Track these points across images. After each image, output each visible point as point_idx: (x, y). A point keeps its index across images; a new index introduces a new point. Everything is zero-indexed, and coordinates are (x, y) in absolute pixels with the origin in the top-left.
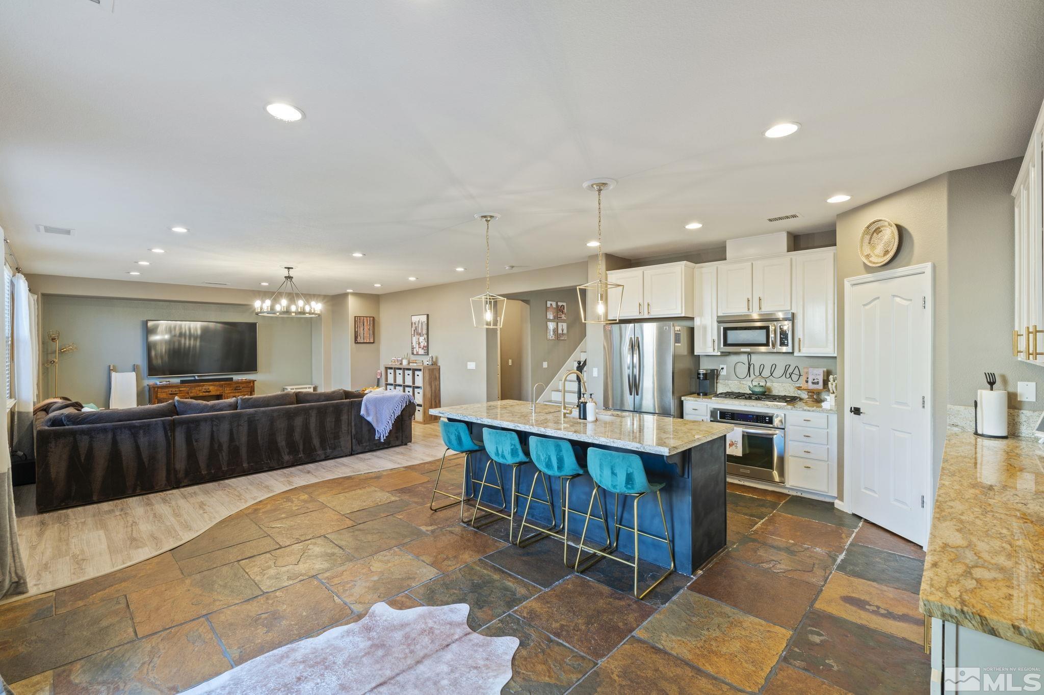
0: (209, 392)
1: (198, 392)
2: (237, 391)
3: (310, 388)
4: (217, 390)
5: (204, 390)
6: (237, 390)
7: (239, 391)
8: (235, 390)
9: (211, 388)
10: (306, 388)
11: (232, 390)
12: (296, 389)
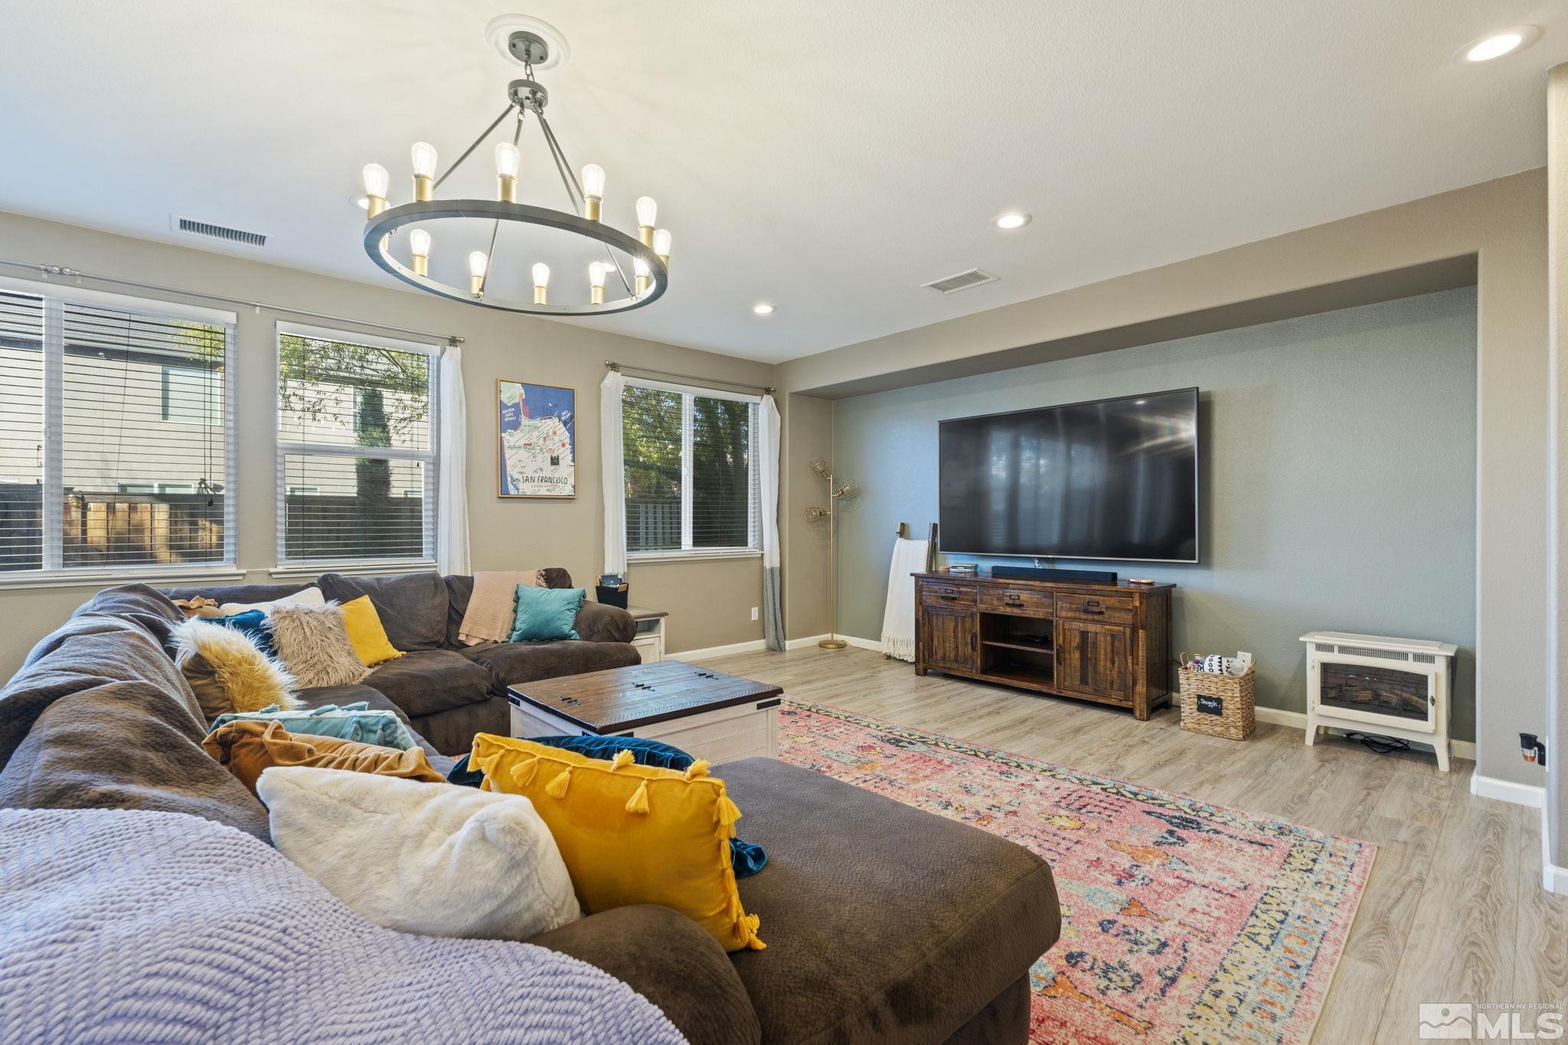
0: (1021, 606)
1: (995, 602)
2: (1090, 617)
3: (1430, 659)
4: (1037, 605)
5: (1007, 600)
6: (1093, 613)
7: (1096, 617)
8: (1086, 611)
9: (1025, 596)
10: (1403, 656)
11: (1078, 610)
12: (1343, 650)
